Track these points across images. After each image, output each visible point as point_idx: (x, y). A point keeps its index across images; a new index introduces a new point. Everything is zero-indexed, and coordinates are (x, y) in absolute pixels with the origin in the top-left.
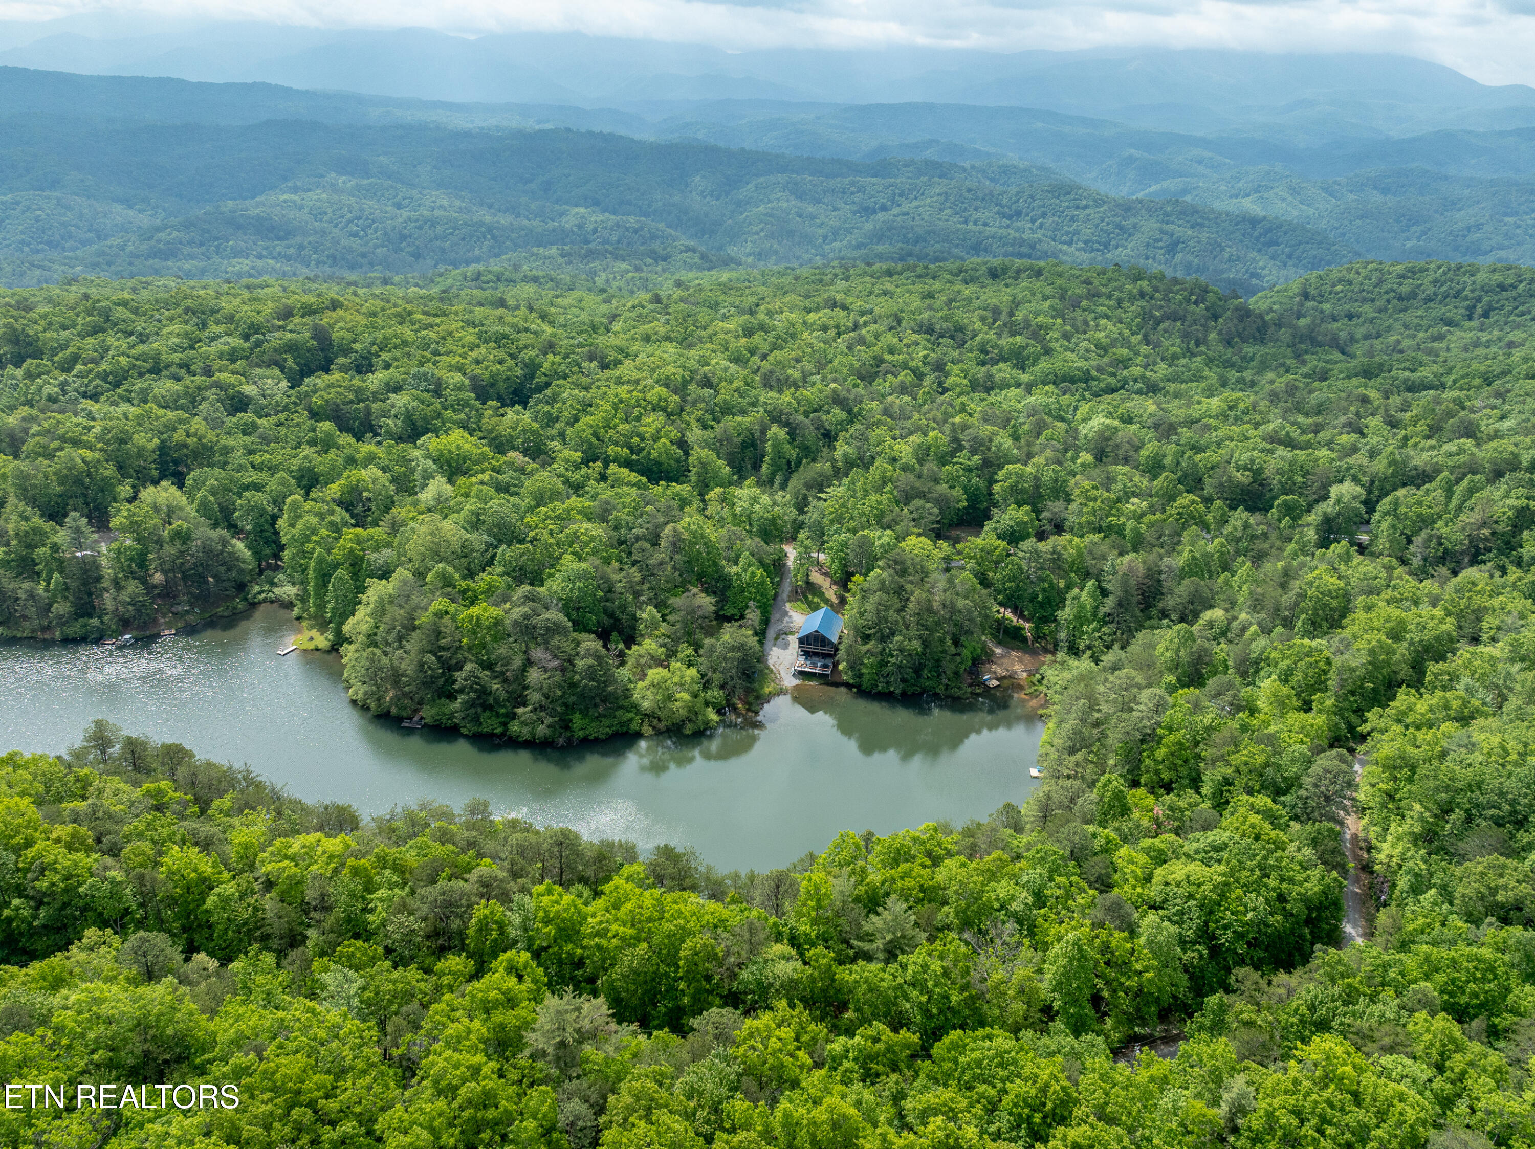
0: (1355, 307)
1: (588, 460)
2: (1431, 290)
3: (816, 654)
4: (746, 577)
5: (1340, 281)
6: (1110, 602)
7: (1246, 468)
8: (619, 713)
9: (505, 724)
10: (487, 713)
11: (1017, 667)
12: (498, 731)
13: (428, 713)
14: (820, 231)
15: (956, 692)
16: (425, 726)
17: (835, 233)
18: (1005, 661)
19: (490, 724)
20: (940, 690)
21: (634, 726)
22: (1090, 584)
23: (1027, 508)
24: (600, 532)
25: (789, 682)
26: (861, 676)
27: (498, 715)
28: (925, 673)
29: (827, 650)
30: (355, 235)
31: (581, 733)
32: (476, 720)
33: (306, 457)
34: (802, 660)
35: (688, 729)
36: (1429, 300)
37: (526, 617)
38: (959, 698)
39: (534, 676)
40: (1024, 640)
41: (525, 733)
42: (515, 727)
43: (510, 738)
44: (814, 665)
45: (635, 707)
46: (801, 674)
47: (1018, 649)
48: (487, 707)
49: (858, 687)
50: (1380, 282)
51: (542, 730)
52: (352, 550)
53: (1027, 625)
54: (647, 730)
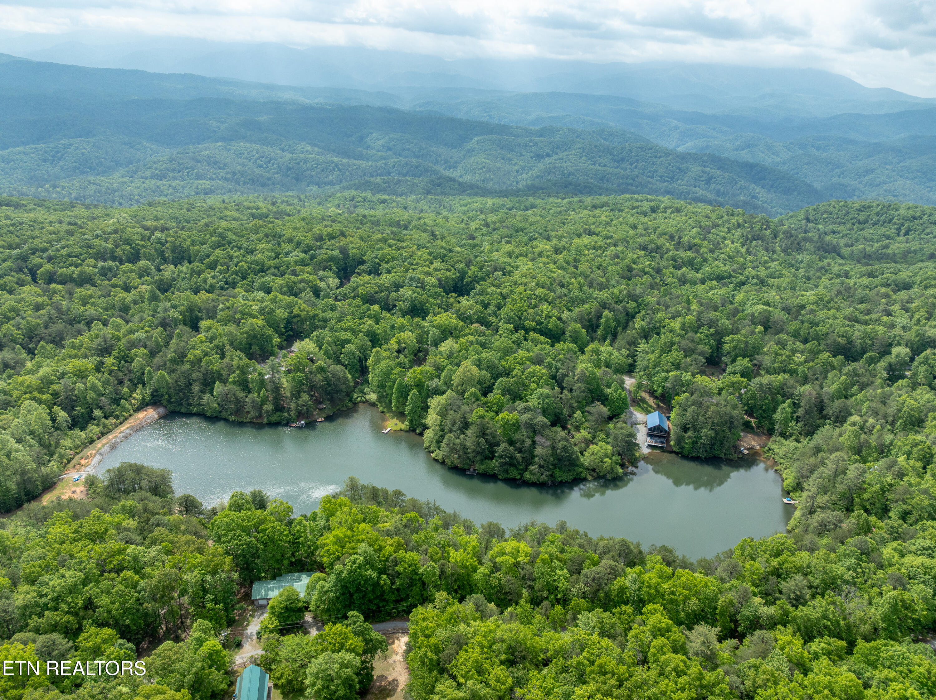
0: (836, 227)
1: (516, 329)
2: (875, 219)
3: (656, 436)
4: (616, 395)
5: (826, 212)
6: (801, 412)
7: (843, 336)
8: (576, 468)
9: (521, 475)
10: (512, 469)
11: (753, 443)
12: (518, 477)
13: (480, 468)
14: (515, 168)
15: (731, 457)
16: (478, 474)
17: (523, 169)
18: (746, 439)
19: (514, 473)
20: (722, 456)
21: (583, 475)
22: (789, 401)
23: (747, 359)
24: (544, 371)
25: (645, 451)
26: (683, 448)
27: (517, 469)
28: (716, 448)
29: (663, 434)
30: (261, 166)
31: (560, 479)
32: (507, 472)
33: (369, 325)
34: (649, 439)
35: (609, 477)
36: (875, 224)
37: (530, 419)
38: (732, 460)
39: (539, 451)
40: (752, 428)
41: (533, 478)
42: (527, 475)
43: (524, 481)
44: (656, 442)
45: (582, 466)
46: (650, 446)
47: (751, 433)
48: (512, 465)
49: (681, 453)
50: (847, 213)
51: (543, 478)
52: (419, 379)
53: (752, 420)
54: (589, 477)
